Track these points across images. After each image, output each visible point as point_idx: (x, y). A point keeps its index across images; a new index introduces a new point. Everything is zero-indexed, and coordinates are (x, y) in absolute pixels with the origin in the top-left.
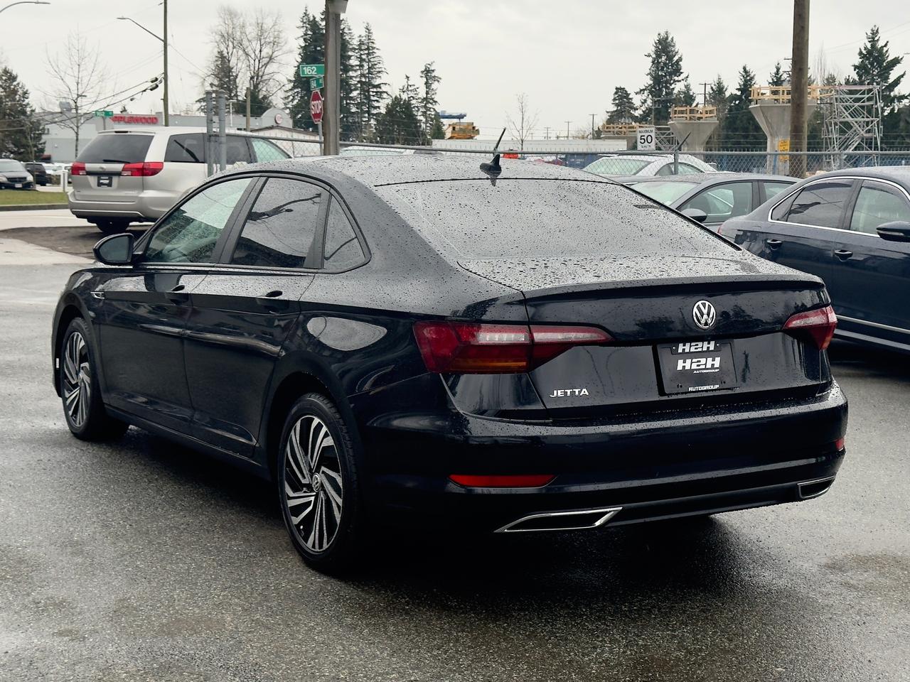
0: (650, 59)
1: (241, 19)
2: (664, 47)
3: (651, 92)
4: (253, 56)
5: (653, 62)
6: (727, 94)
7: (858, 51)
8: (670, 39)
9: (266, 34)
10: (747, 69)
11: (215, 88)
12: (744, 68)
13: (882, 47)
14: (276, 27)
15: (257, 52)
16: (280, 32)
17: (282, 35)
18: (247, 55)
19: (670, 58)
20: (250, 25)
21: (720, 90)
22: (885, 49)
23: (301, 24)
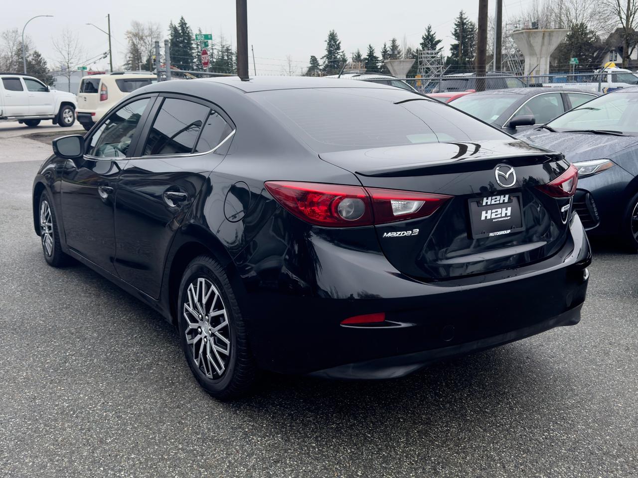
0: (327, 43)
1: (142, 27)
2: (333, 38)
3: (327, 58)
4: (148, 43)
5: (328, 44)
6: (362, 58)
7: (422, 37)
8: (335, 33)
9: (153, 34)
10: (371, 46)
11: (131, 59)
12: (370, 46)
13: (433, 35)
14: (158, 30)
15: (150, 42)
16: (160, 32)
17: (161, 34)
18: (145, 43)
19: (335, 42)
20: (146, 29)
21: (359, 56)
22: (434, 36)
23: (169, 29)
